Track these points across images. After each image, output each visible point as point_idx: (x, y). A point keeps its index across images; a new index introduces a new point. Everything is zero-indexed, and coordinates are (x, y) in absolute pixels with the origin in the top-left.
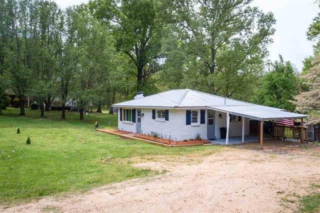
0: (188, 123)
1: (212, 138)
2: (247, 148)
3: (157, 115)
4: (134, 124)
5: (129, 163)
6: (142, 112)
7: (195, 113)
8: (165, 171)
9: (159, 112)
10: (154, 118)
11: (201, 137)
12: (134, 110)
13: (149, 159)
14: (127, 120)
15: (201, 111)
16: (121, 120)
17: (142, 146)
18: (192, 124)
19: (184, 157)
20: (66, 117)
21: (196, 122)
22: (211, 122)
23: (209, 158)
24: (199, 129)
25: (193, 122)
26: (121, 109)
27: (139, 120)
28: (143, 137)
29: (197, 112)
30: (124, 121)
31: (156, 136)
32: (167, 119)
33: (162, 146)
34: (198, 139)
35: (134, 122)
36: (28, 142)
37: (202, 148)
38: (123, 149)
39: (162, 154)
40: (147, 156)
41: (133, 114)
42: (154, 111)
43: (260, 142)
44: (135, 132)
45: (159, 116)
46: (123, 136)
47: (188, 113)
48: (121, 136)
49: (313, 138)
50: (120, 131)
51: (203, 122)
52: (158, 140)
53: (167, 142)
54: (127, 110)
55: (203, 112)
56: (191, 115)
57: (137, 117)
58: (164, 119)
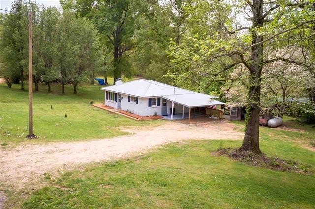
0: (150, 105)
1: (165, 114)
2: (181, 123)
3: (131, 99)
4: (117, 103)
5: (119, 129)
6: (121, 96)
7: (154, 99)
8: (134, 134)
9: (132, 97)
10: (129, 101)
11: (158, 114)
12: (116, 94)
13: (127, 128)
14: (111, 99)
15: (158, 98)
16: (107, 99)
17: (123, 119)
18: (152, 106)
19: (144, 127)
20: (65, 91)
21: (155, 105)
22: (164, 105)
23: (157, 128)
24: (157, 109)
25: (153, 105)
26: (107, 92)
27: (120, 101)
28: (122, 112)
29: (156, 99)
30: (109, 100)
31: (130, 113)
32: (137, 103)
33: (134, 119)
34: (156, 115)
35: (116, 101)
36: (66, 116)
37: (156, 121)
38: (113, 121)
39: (133, 125)
40: (126, 126)
41: (115, 96)
42: (129, 97)
43: (188, 118)
44: (117, 108)
45: (132, 100)
46: (108, 111)
47: (150, 100)
48: (109, 111)
49: (236, 115)
50: (107, 106)
51: (159, 105)
52: (131, 115)
53: (137, 117)
54: (111, 93)
55: (159, 99)
56: (151, 101)
57: (118, 98)
58: (135, 103)
